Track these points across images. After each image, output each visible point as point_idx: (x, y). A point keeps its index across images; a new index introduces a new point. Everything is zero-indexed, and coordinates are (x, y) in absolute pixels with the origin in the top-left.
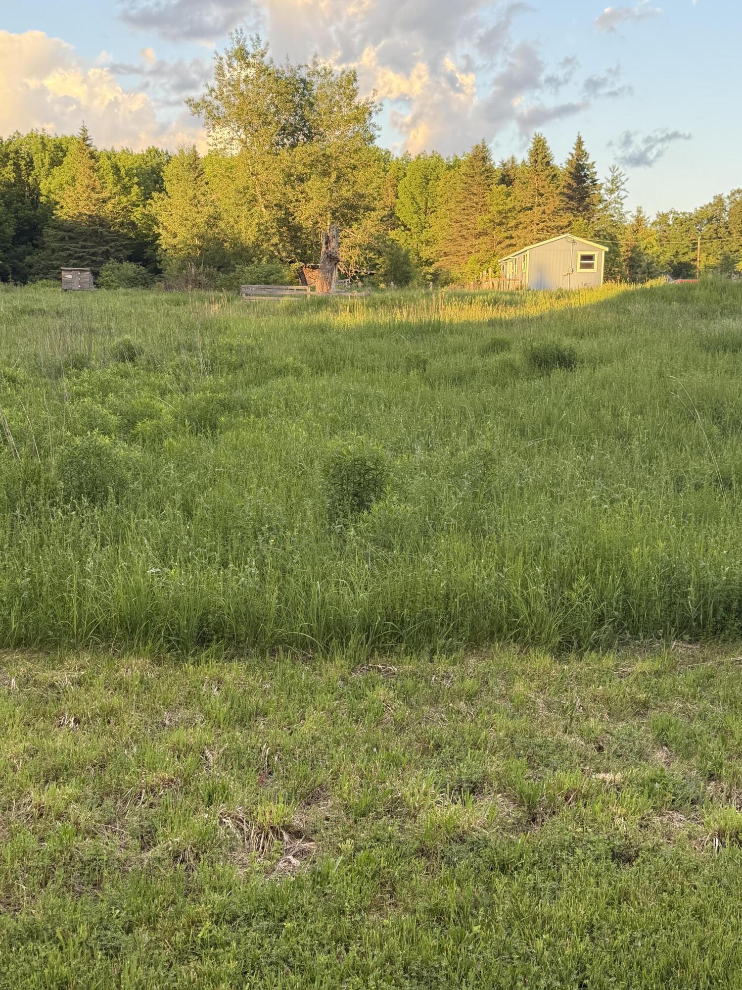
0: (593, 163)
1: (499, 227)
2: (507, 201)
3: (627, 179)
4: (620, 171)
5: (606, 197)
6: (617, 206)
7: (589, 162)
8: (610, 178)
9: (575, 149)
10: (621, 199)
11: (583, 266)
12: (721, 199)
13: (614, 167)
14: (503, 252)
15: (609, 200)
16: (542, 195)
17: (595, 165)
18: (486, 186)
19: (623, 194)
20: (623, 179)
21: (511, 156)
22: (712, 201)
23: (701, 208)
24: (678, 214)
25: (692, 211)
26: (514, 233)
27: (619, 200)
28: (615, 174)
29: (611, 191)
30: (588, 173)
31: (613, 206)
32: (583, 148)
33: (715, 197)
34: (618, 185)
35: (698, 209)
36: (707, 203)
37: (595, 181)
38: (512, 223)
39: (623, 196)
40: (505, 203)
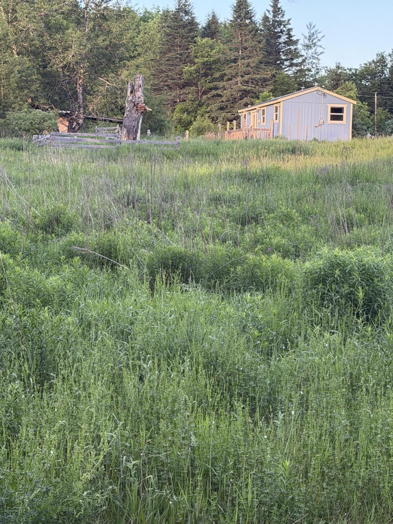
0: (289, 20)
1: (204, 78)
2: (211, 53)
3: (323, 37)
4: (316, 28)
5: (303, 53)
6: (314, 61)
7: (285, 18)
8: (307, 35)
9: (272, 6)
10: (318, 55)
11: (333, 118)
12: (383, 57)
13: (311, 25)
14: (210, 102)
15: (305, 55)
16: (246, 48)
17: (290, 22)
18: (190, 39)
19: (319, 50)
20: (320, 36)
21: (211, 11)
22: (375, 58)
23: (366, 64)
24: (345, 70)
25: (358, 67)
26: (221, 84)
27: (316, 56)
28: (312, 32)
29: (308, 47)
30: (284, 29)
31: (310, 60)
32: (279, 6)
33: (377, 55)
34: (314, 42)
35: (363, 65)
36: (370, 60)
37: (291, 37)
38: (217, 75)
39: (319, 52)
40: (209, 55)
